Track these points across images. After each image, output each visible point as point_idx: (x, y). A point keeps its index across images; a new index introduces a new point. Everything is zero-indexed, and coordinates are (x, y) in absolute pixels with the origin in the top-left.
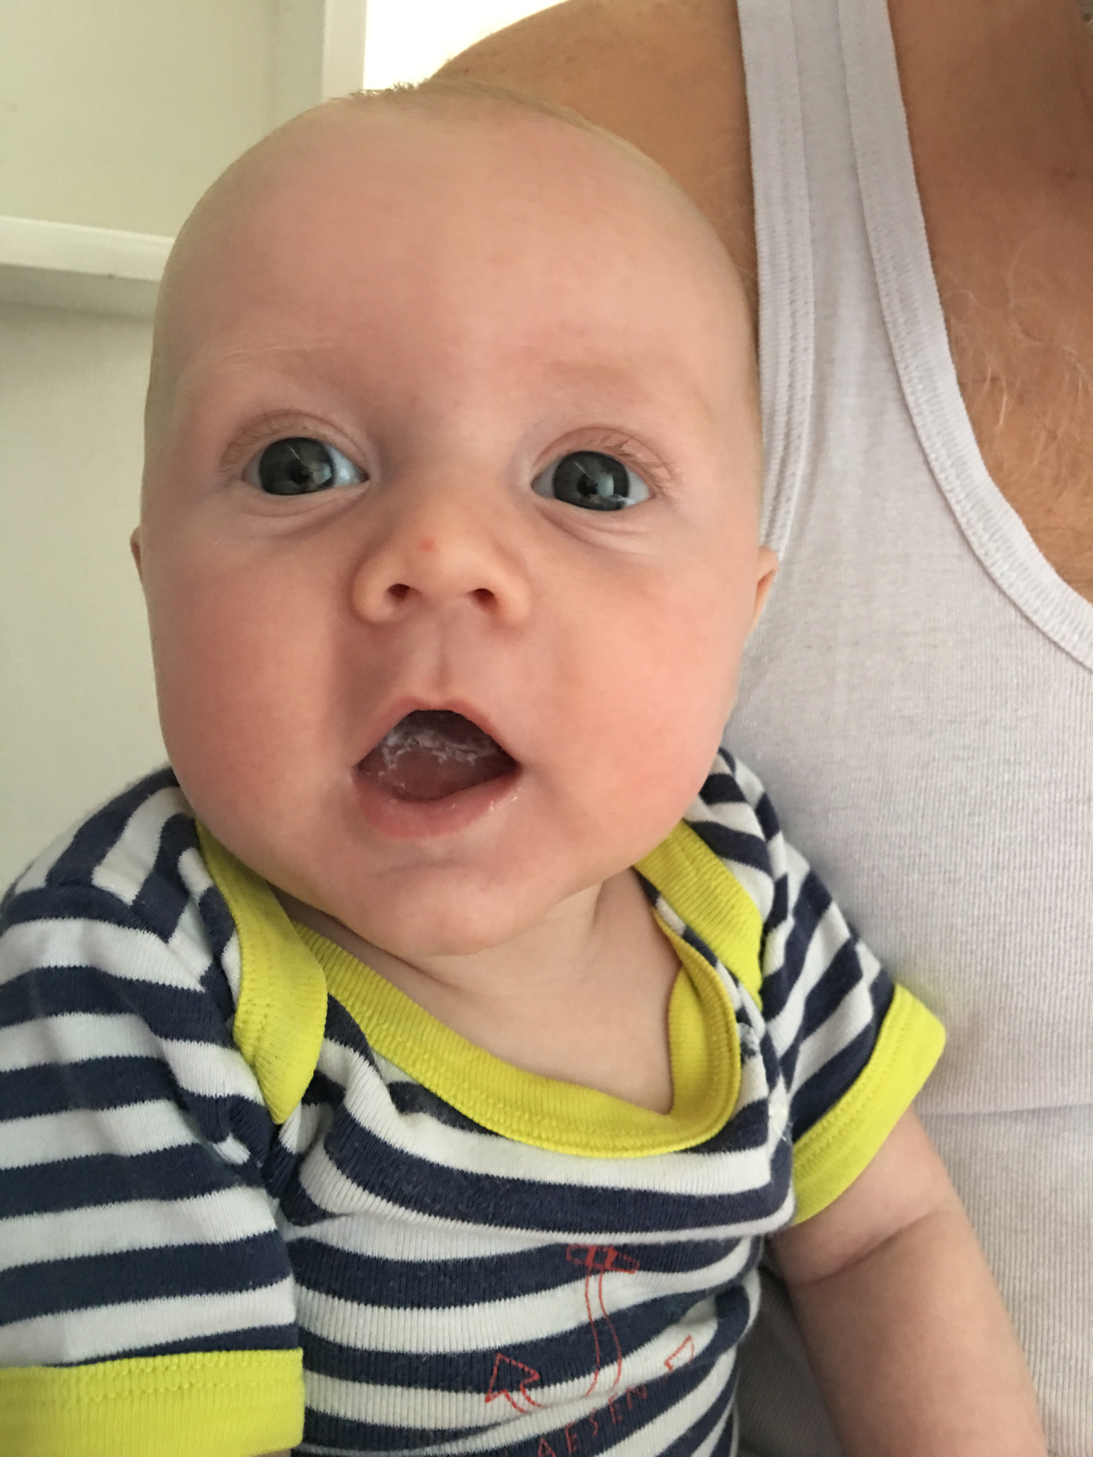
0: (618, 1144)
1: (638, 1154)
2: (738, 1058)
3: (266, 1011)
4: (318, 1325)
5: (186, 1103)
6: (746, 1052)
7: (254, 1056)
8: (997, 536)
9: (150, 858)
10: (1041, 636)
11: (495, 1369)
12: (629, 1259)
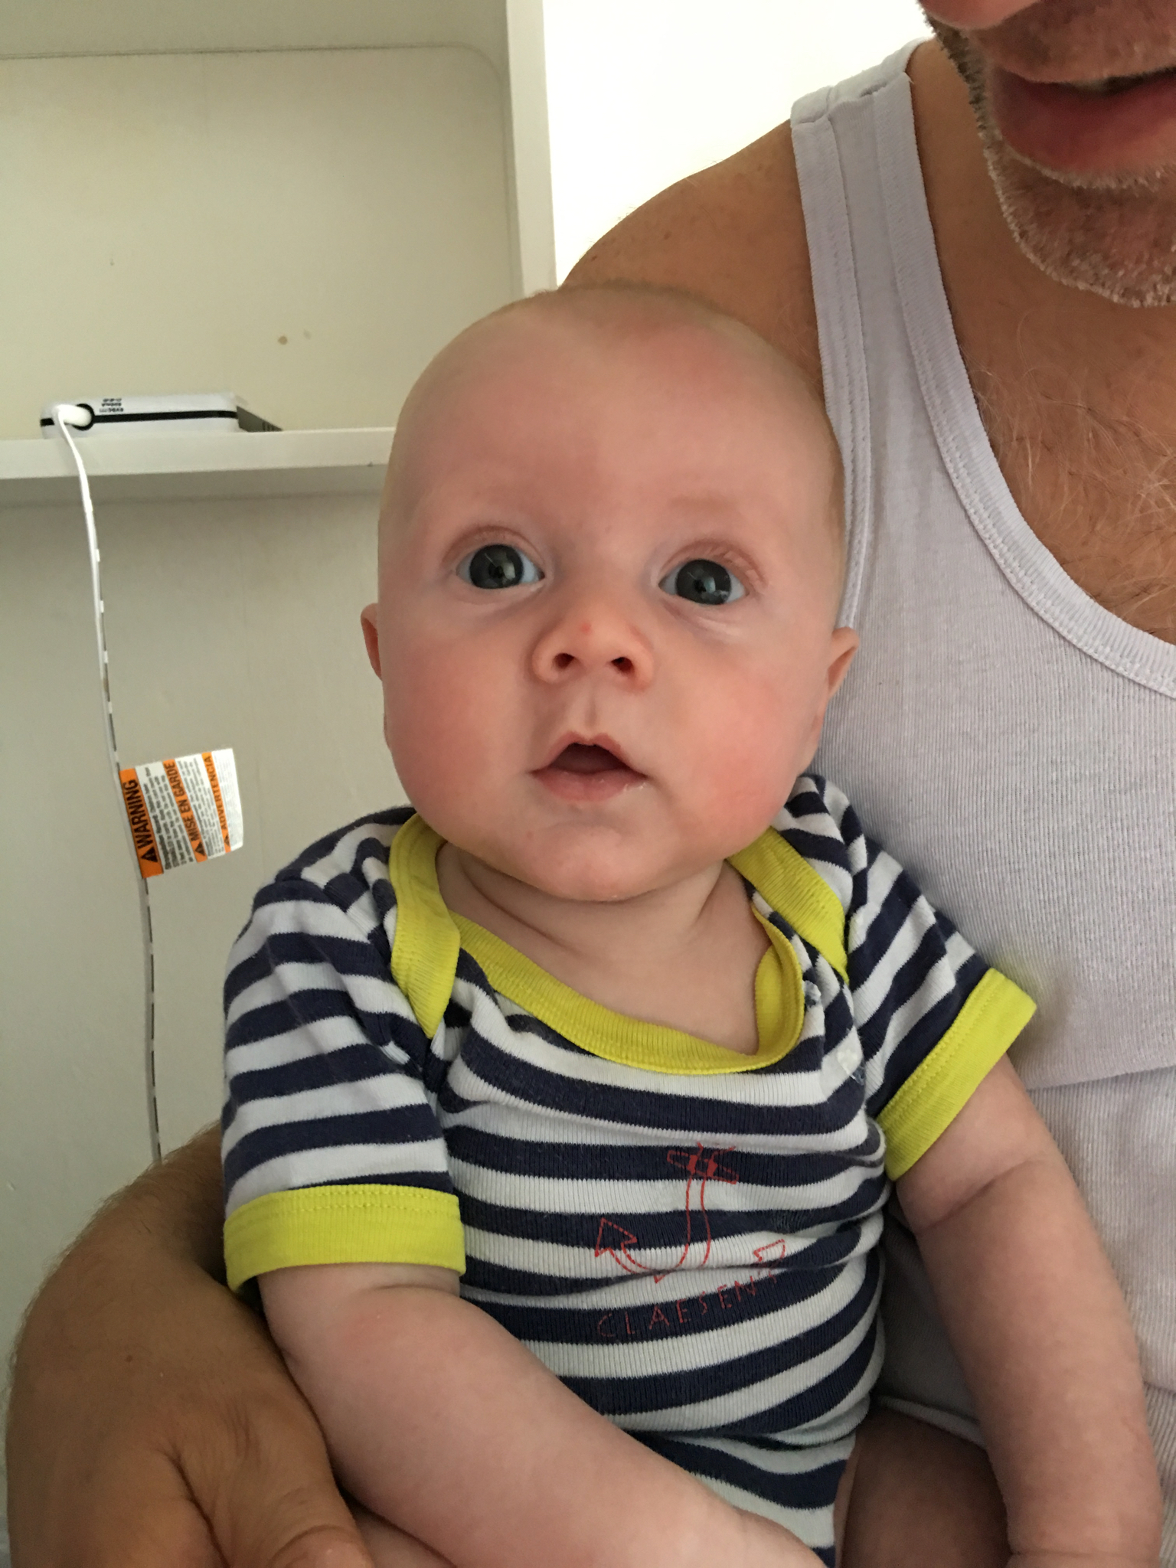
1: (705, 1072)
2: (802, 1008)
4: (469, 1187)
5: (362, 1019)
7: (406, 989)
9: (347, 865)
11: (601, 1230)
12: (729, 1171)
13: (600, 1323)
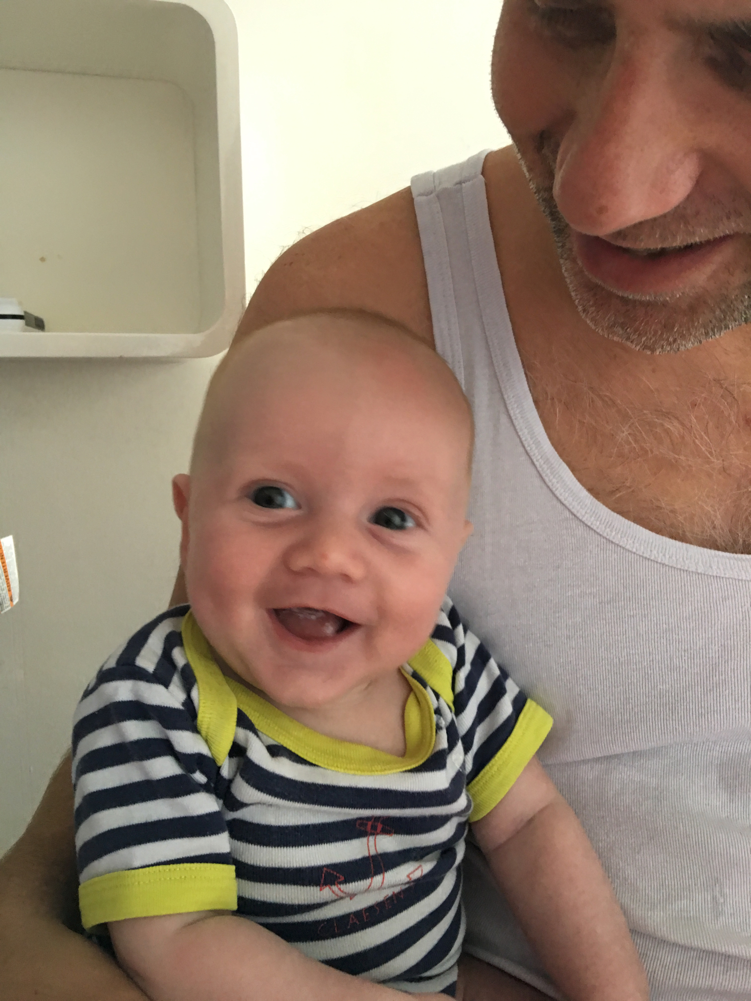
0: (373, 768)
1: (383, 773)
2: (434, 731)
3: (210, 716)
4: (243, 857)
5: (179, 757)
6: (439, 728)
7: (206, 737)
8: (557, 476)
9: (159, 652)
10: (582, 524)
11: (324, 875)
12: (389, 828)
13: (320, 929)
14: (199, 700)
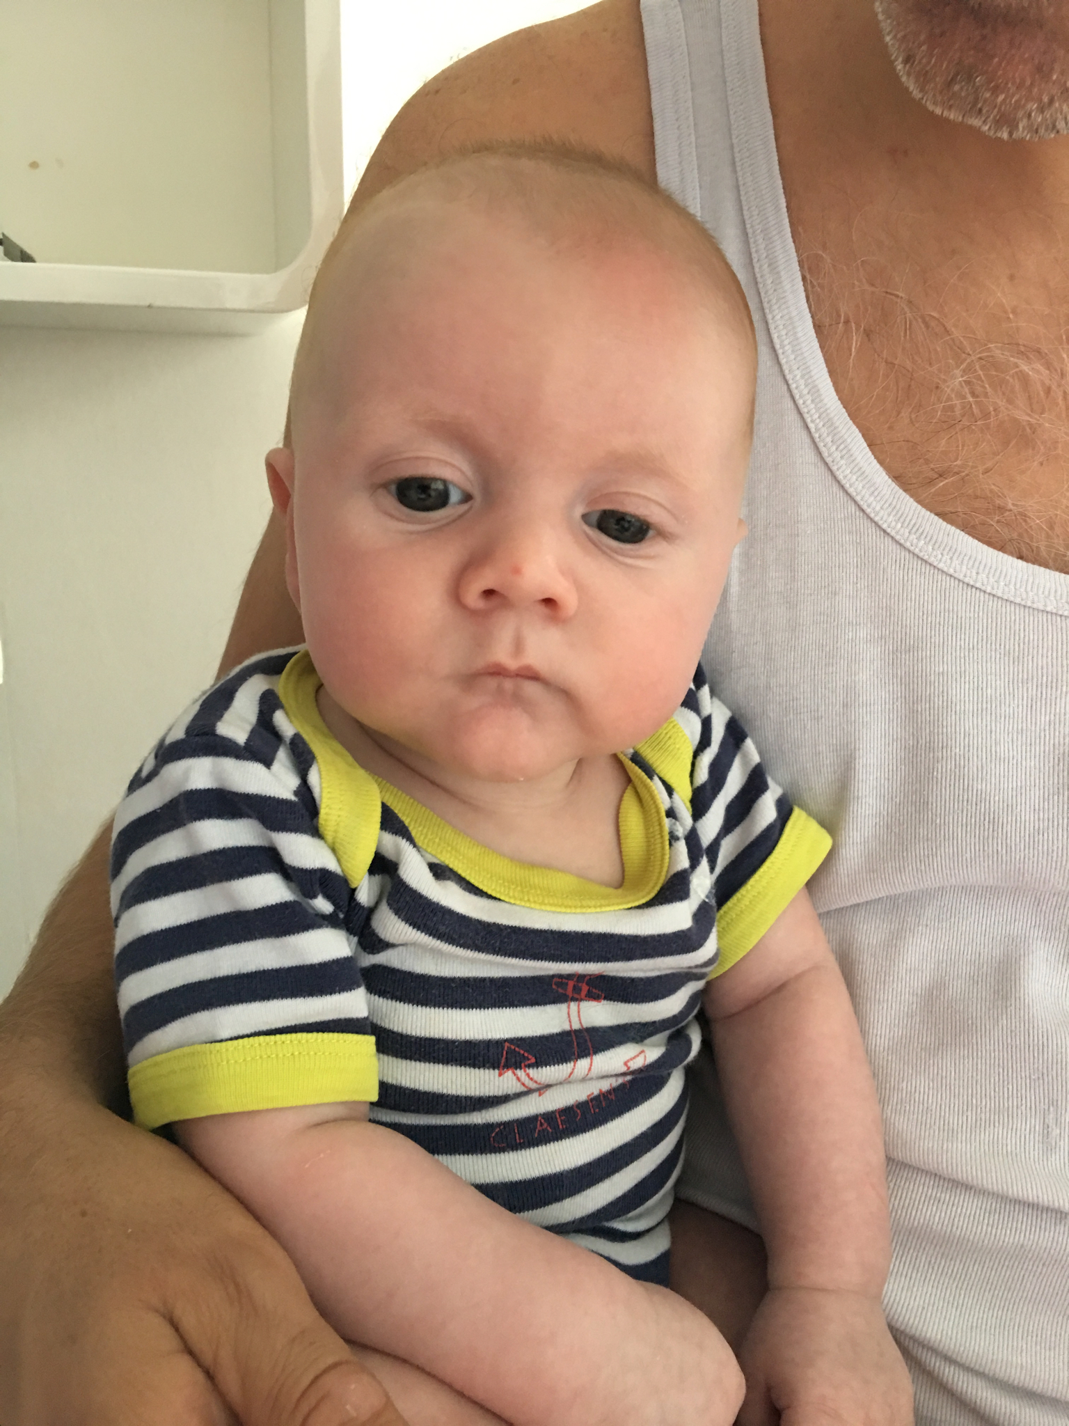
0: (584, 903)
1: (598, 910)
2: (667, 843)
3: (339, 813)
4: (387, 1021)
5: (292, 875)
7: (334, 843)
9: (252, 717)
11: (505, 1053)
12: (597, 992)
13: (493, 1135)
14: (321, 788)
